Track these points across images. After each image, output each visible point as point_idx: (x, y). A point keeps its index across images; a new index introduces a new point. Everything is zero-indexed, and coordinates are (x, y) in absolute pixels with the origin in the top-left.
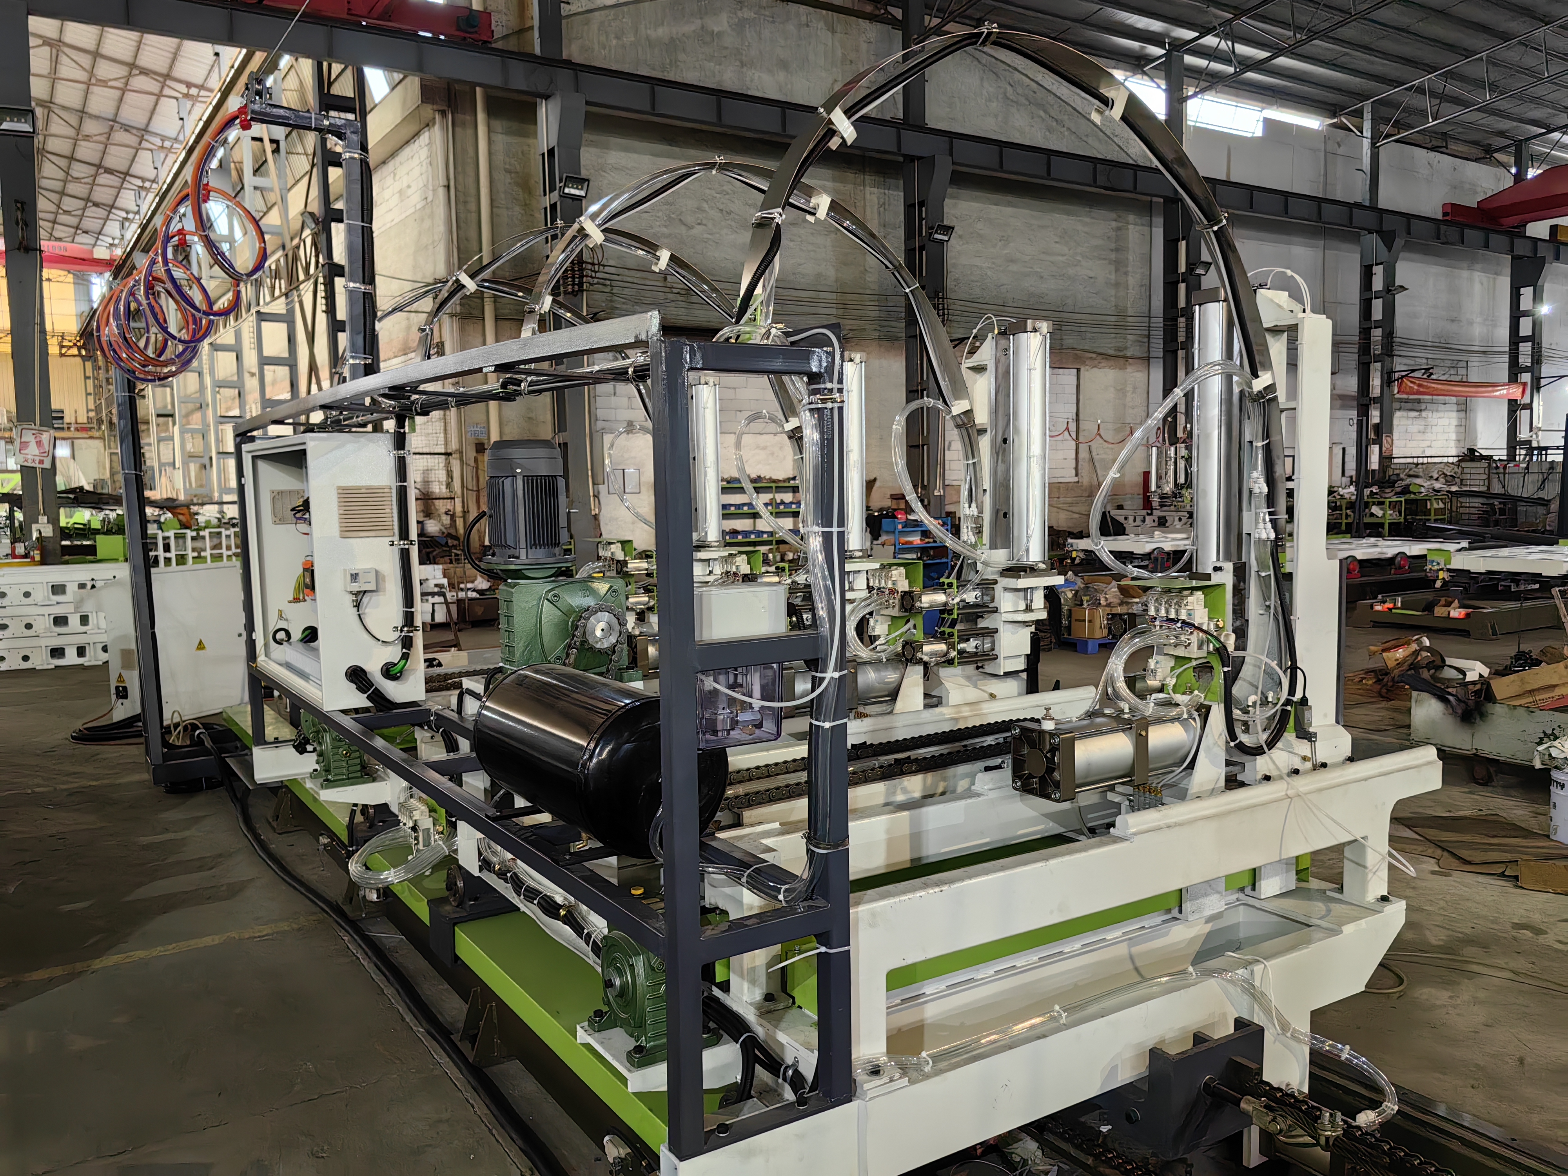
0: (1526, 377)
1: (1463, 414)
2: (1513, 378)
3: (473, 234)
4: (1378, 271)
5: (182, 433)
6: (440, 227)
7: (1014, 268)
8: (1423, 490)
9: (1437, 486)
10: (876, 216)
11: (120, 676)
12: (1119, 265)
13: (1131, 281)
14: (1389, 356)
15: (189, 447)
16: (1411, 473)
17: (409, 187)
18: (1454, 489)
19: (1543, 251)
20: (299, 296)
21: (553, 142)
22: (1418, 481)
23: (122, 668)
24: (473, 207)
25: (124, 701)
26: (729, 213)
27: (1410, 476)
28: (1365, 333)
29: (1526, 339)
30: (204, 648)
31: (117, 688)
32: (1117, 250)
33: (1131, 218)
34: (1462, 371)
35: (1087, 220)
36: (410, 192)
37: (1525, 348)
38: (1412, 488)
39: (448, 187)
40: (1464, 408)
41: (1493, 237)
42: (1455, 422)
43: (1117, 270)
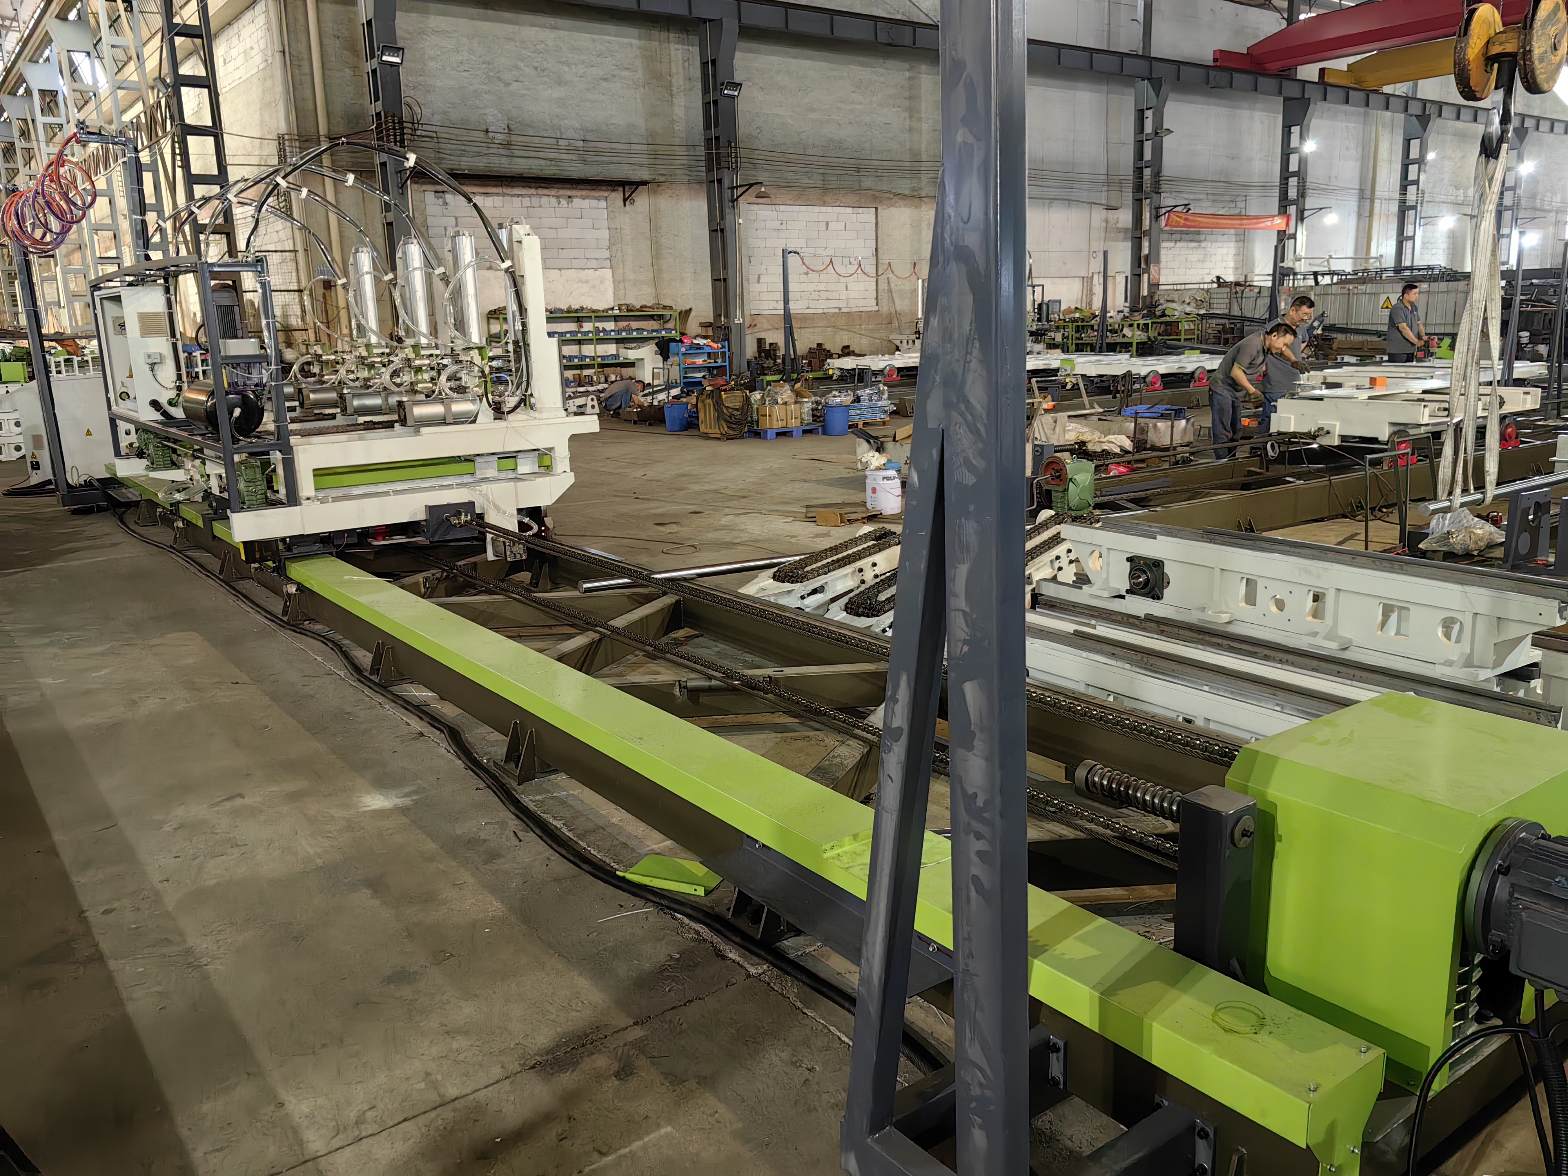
0: (1292, 210)
1: (1241, 244)
2: (1283, 210)
3: (308, 93)
4: (1149, 114)
5: (64, 273)
6: (279, 88)
7: (813, 116)
8: (1176, 313)
9: (1188, 309)
10: (681, 71)
11: (33, 454)
12: (912, 112)
13: (925, 127)
14: (1156, 193)
15: (72, 286)
16: (1169, 299)
17: (252, 48)
18: (1202, 312)
19: (1309, 92)
20: (160, 149)
21: (371, 16)
22: (1174, 305)
23: (35, 448)
24: (306, 69)
25: (37, 471)
26: (543, 70)
27: (1168, 301)
28: (1139, 171)
29: (1294, 174)
30: (91, 435)
31: (32, 462)
32: (910, 98)
33: (924, 67)
34: (1241, 205)
35: (882, 71)
36: (254, 52)
37: (1293, 181)
38: (1167, 312)
39: (284, 52)
40: (1243, 238)
41: (1261, 80)
42: (1232, 251)
43: (911, 117)
